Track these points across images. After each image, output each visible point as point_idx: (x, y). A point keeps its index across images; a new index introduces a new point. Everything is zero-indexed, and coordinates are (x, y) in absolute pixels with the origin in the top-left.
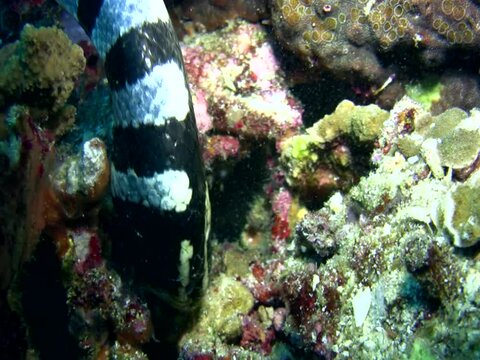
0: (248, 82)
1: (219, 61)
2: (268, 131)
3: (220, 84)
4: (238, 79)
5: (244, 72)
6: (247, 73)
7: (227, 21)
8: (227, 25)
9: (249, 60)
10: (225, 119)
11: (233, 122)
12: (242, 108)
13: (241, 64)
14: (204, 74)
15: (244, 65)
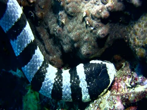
0: (134, 82)
1: (123, 79)
2: (145, 96)
3: (126, 87)
4: (131, 83)
5: (132, 79)
6: (133, 79)
7: (122, 64)
8: (123, 65)
9: (133, 74)
10: (129, 101)
11: (132, 101)
12: (134, 94)
13: (130, 77)
14: (119, 87)
15: (132, 77)
